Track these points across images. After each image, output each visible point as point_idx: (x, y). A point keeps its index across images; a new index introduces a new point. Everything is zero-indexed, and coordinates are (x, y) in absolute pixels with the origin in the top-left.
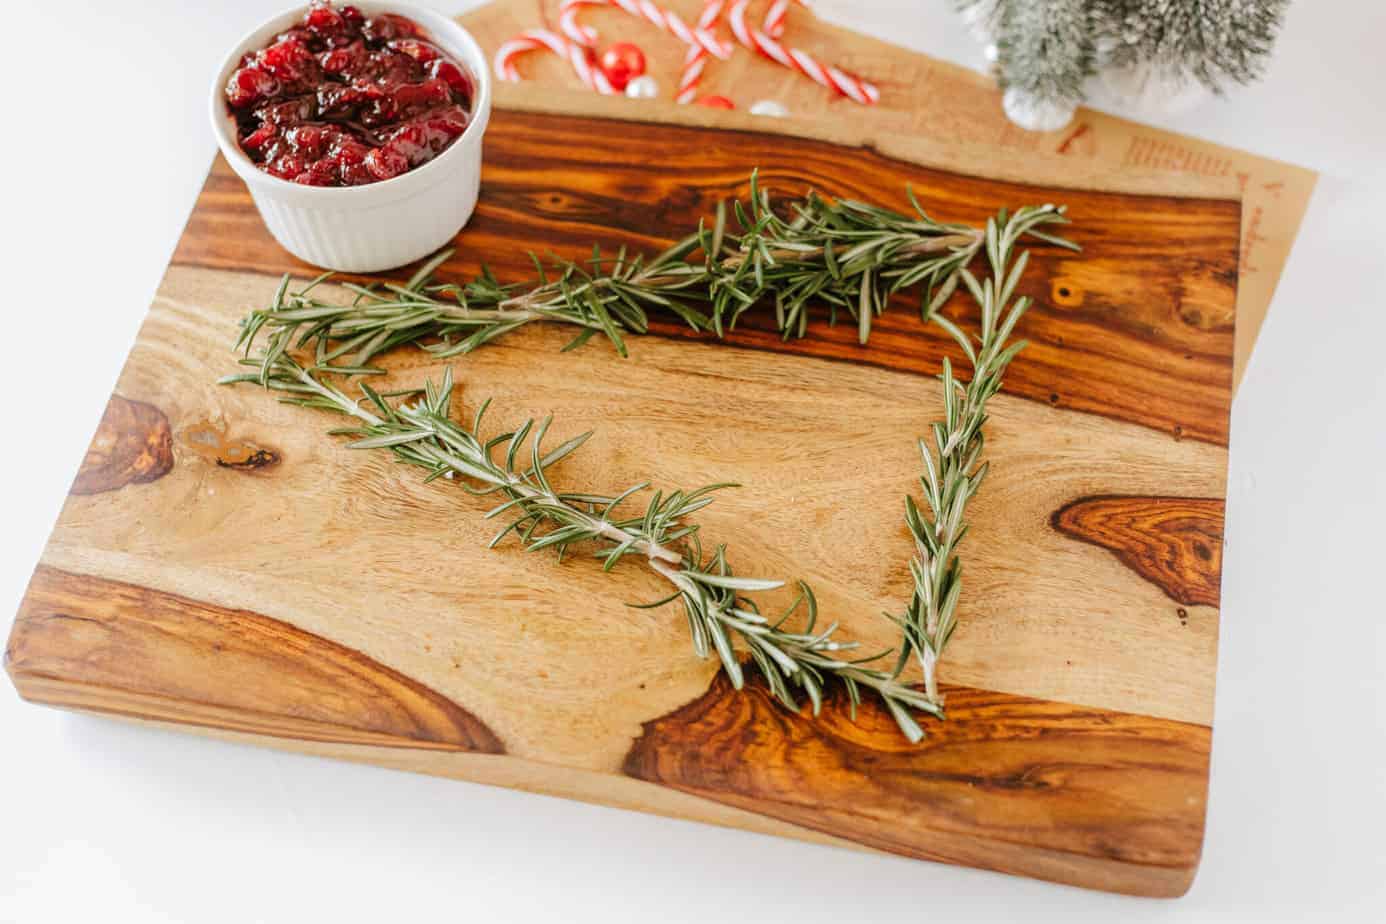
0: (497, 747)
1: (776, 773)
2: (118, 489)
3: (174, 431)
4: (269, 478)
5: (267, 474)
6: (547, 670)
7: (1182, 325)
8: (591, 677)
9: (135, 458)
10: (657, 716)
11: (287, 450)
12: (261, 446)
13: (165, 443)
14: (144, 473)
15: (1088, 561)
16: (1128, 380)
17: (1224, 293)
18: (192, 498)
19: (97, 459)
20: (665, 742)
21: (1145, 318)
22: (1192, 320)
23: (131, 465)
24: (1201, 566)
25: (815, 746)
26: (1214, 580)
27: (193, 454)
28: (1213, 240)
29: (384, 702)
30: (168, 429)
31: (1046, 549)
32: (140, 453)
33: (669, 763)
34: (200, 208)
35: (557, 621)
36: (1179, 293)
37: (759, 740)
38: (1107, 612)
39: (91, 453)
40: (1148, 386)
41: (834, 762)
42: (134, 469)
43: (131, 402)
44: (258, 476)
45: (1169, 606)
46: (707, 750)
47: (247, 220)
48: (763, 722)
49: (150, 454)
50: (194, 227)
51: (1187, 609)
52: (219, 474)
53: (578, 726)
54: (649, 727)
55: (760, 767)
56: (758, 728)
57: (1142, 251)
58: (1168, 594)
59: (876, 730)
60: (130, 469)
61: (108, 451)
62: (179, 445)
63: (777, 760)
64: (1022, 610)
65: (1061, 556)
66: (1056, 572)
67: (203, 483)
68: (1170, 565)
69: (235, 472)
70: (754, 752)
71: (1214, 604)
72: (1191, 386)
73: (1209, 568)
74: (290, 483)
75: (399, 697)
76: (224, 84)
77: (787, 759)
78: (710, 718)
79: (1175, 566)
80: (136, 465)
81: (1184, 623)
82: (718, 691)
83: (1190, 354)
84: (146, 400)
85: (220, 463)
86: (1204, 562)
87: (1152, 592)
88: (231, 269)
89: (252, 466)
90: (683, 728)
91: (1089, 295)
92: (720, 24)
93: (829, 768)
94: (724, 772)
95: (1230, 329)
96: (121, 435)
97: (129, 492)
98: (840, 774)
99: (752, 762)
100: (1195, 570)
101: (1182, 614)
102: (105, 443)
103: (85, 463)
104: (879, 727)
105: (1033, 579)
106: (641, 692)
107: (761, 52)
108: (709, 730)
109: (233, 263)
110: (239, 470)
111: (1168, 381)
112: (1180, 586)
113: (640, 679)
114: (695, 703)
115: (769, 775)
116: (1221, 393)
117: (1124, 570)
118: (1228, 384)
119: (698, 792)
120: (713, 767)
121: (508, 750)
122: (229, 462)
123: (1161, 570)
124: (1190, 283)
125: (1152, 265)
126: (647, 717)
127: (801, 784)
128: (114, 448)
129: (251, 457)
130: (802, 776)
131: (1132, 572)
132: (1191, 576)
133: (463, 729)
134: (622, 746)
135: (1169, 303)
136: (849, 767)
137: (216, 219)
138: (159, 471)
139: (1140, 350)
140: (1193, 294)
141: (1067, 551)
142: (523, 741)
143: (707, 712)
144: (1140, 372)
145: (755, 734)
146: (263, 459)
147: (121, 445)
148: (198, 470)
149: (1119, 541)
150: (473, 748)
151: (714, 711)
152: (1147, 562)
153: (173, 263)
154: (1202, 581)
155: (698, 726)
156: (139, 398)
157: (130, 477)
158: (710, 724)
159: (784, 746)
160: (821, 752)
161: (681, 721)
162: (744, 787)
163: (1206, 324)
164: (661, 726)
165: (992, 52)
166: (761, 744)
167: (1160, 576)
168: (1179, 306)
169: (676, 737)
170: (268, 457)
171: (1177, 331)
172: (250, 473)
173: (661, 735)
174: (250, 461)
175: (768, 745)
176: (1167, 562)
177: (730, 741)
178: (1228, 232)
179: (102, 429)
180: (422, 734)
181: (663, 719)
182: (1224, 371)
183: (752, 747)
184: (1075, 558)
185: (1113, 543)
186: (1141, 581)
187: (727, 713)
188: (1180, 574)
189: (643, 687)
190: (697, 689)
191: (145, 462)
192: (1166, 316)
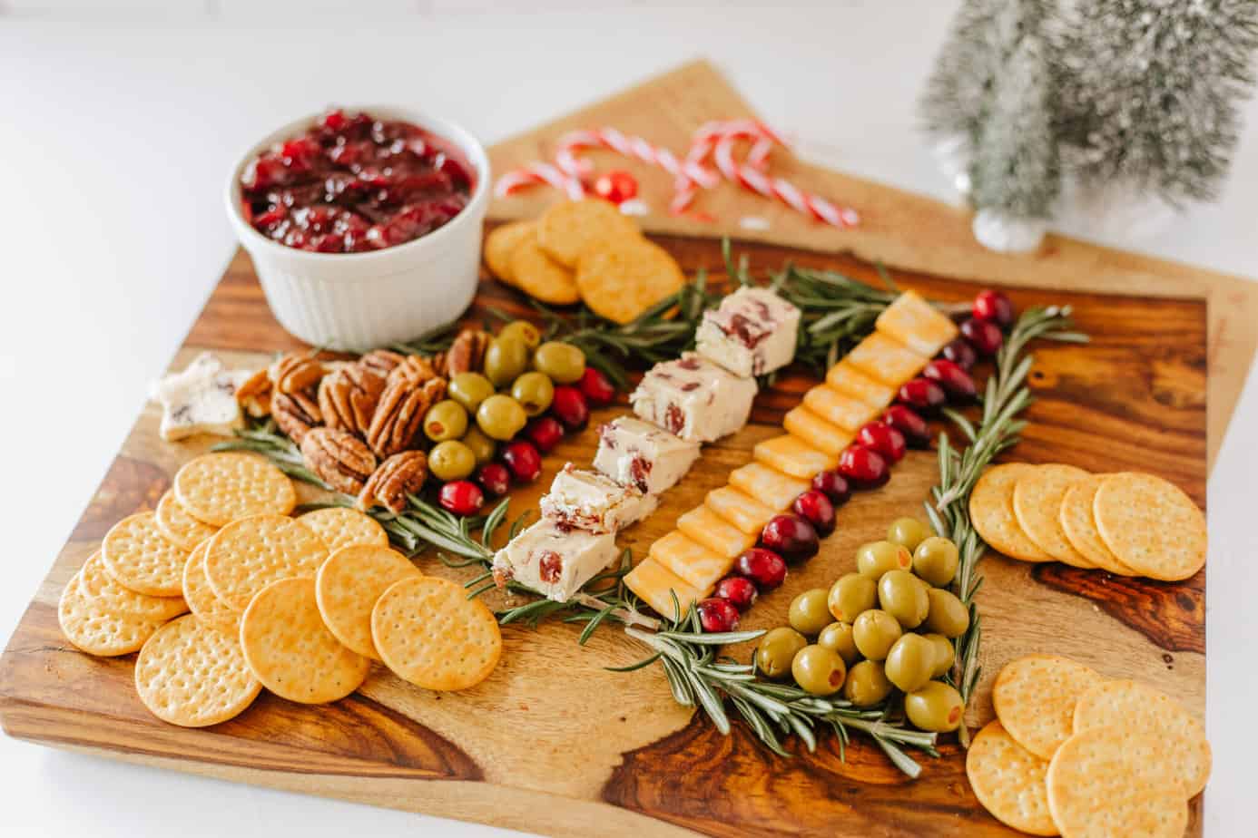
0: (474, 773)
1: (758, 801)
6: (529, 703)
7: (1155, 404)
8: (572, 710)
10: (636, 747)
15: (1071, 610)
16: (1104, 450)
17: (1195, 377)
19: (98, 511)
20: (645, 770)
21: (1117, 397)
22: (1165, 399)
24: (1186, 615)
25: (797, 777)
26: (1199, 629)
28: (1182, 333)
29: (364, 730)
30: (168, 485)
31: (1029, 599)
32: (140, 505)
33: (649, 792)
34: (214, 299)
35: (538, 658)
36: (1150, 377)
37: (741, 771)
38: (1092, 657)
39: (93, 504)
40: (1125, 457)
41: (818, 793)
43: (134, 461)
45: (1154, 652)
46: (687, 779)
47: (256, 310)
48: (745, 754)
50: (207, 315)
51: (1173, 655)
53: (557, 755)
54: (629, 757)
55: (741, 796)
56: (740, 759)
57: (1112, 340)
58: (1153, 641)
59: (860, 762)
61: (109, 504)
63: (759, 789)
64: (1005, 653)
65: (1044, 606)
66: (1038, 619)
68: (1154, 615)
70: (736, 782)
71: (1200, 650)
72: (1166, 457)
73: (1193, 619)
75: (380, 725)
76: (241, 172)
77: (770, 789)
78: (692, 750)
79: (1159, 616)
81: (1170, 668)
82: (700, 724)
83: (1162, 428)
84: (149, 460)
86: (1187, 613)
87: (1137, 639)
88: (238, 350)
90: (665, 759)
91: (1063, 378)
92: (708, 162)
93: (814, 798)
94: (705, 800)
95: (1202, 408)
96: (122, 490)
98: (823, 804)
99: (733, 791)
100: (1178, 620)
101: (1168, 659)
102: (106, 496)
103: (86, 513)
104: (862, 760)
105: (1016, 626)
106: (622, 723)
107: (746, 187)
108: (691, 760)
109: (241, 345)
111: (1144, 452)
112: (1164, 633)
113: (621, 713)
114: (676, 735)
115: (751, 804)
116: (1196, 463)
117: (1108, 618)
118: (1202, 455)
119: (679, 819)
120: (694, 795)
121: (486, 777)
123: (1146, 620)
124: (1161, 368)
125: (1122, 353)
126: (628, 747)
127: (785, 813)
128: (116, 501)
130: (784, 804)
131: (1115, 621)
132: (1175, 625)
133: (442, 757)
134: (602, 774)
135: (1140, 385)
136: (832, 797)
137: (228, 309)
139: (1117, 425)
140: (1164, 377)
141: (1048, 600)
142: (501, 768)
143: (688, 744)
144: (1117, 444)
145: (736, 765)
147: (122, 498)
149: (1101, 593)
150: (451, 775)
151: (695, 743)
152: (1130, 612)
153: (185, 345)
154: (1187, 629)
155: (679, 757)
156: (143, 458)
158: (690, 755)
159: (766, 776)
160: (804, 783)
161: (662, 752)
162: (725, 815)
163: (1179, 402)
164: (641, 756)
165: (962, 183)
166: (742, 774)
167: (1144, 624)
168: (1151, 388)
169: (657, 767)
171: (1149, 409)
173: (641, 765)
175: (750, 775)
176: (1152, 613)
177: (713, 769)
178: (1196, 325)
179: (105, 485)
180: (399, 759)
181: (643, 750)
182: (1198, 444)
183: (733, 777)
184: (1058, 607)
185: (1095, 595)
186: (1124, 628)
187: (708, 745)
188: (1163, 623)
189: (623, 719)
190: (679, 723)
192: (1139, 396)
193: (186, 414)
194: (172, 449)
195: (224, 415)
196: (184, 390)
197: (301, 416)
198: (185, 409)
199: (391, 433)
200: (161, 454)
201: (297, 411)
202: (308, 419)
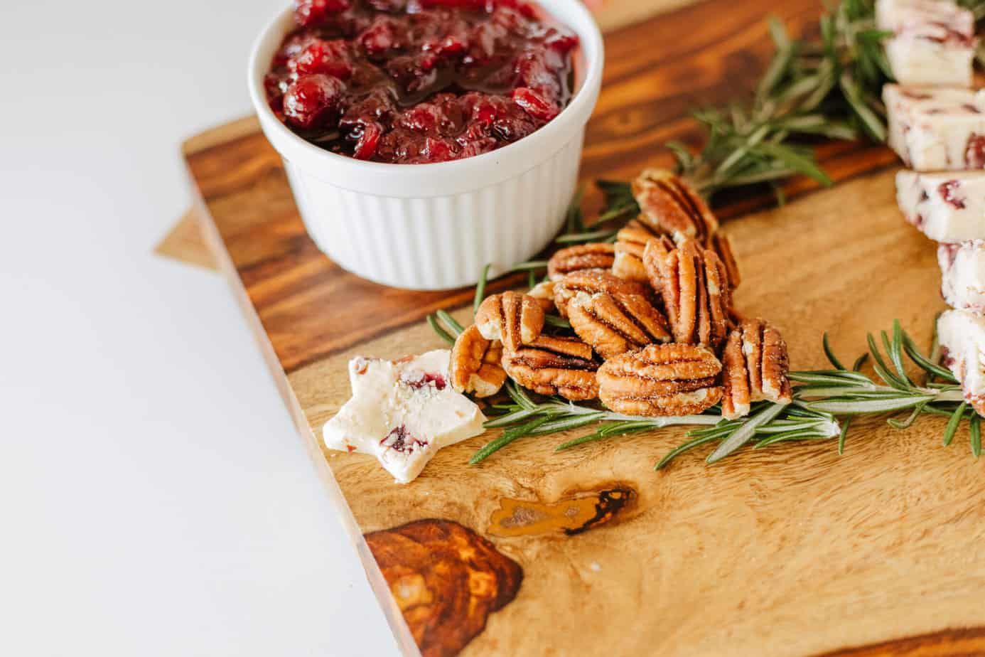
2: (482, 629)
3: (480, 530)
4: (639, 516)
5: (635, 513)
9: (465, 585)
11: (628, 477)
12: (597, 488)
13: (484, 549)
14: (494, 594)
18: (579, 586)
23: (470, 594)
27: (530, 541)
30: (470, 533)
32: (466, 576)
34: (260, 305)
39: (408, 611)
42: (478, 597)
43: (394, 530)
44: (630, 520)
47: (331, 287)
49: (478, 569)
52: (580, 543)
60: (474, 601)
61: (427, 598)
62: (502, 541)
67: (575, 563)
69: (598, 532)
74: (669, 507)
80: (474, 591)
84: (413, 518)
85: (570, 533)
88: (363, 341)
89: (608, 515)
96: (422, 571)
97: (498, 625)
102: (414, 590)
103: (413, 627)
109: (358, 335)
110: (599, 526)
122: (579, 525)
128: (431, 589)
129: (598, 507)
138: (510, 582)
146: (610, 499)
147: (433, 581)
148: (556, 554)
153: (288, 371)
156: (402, 520)
157: (484, 608)
170: (616, 496)
172: (616, 523)
174: (601, 512)
179: (392, 579)
191: (481, 583)
193: (407, 440)
194: (424, 490)
195: (460, 414)
196: (376, 413)
197: (569, 363)
198: (400, 432)
199: (711, 318)
200: (417, 504)
201: (558, 359)
202: (581, 363)
